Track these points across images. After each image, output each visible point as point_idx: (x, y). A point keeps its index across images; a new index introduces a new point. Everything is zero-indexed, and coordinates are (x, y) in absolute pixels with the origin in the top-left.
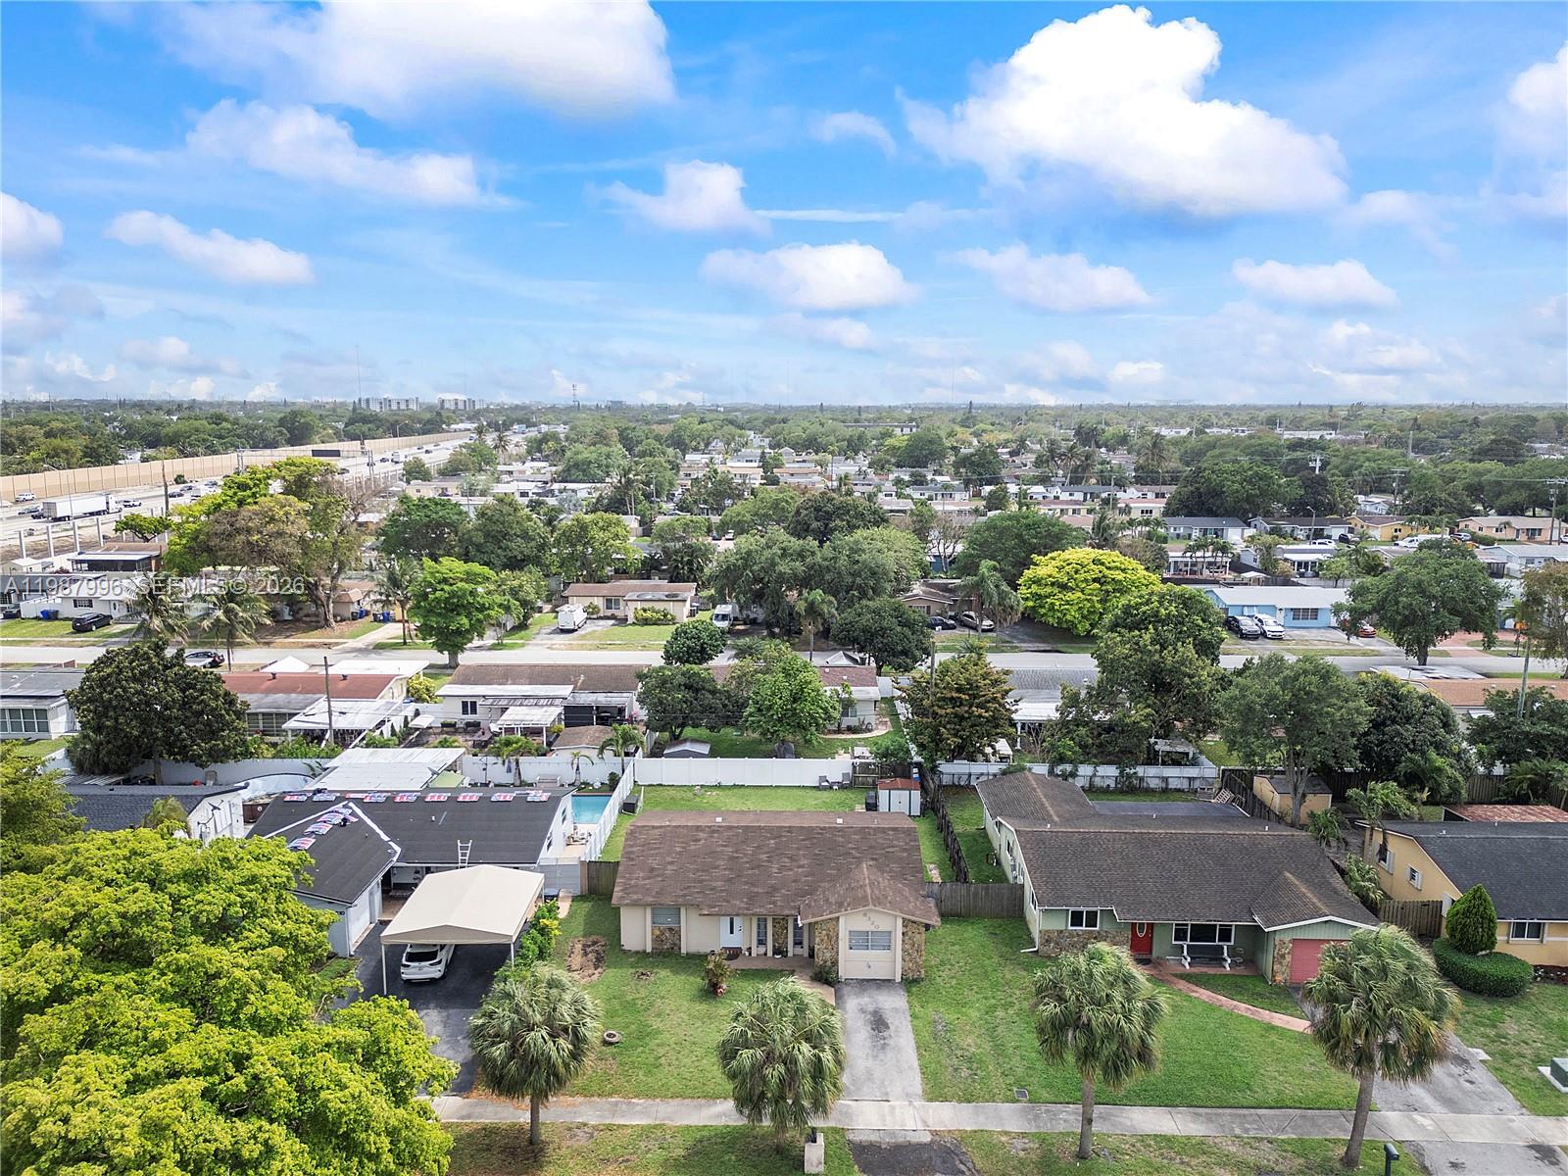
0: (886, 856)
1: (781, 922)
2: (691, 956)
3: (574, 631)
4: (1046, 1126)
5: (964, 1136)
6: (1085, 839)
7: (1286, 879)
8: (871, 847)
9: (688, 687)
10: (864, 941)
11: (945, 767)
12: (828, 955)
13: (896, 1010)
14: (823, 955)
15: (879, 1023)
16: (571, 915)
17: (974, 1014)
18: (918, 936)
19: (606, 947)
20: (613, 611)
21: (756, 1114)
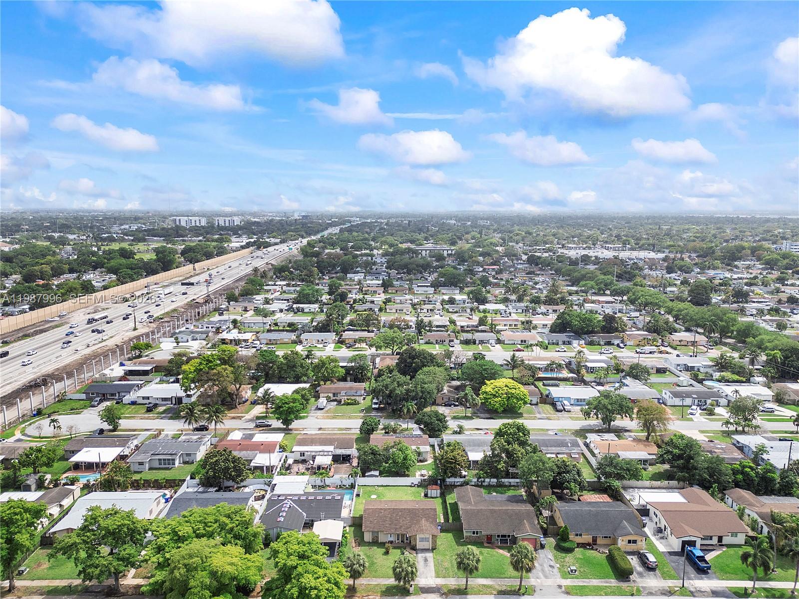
0: (428, 516)
1: (403, 535)
2: (381, 543)
3: (322, 409)
5: (443, 585)
6: (479, 511)
7: (524, 524)
9: (372, 453)
10: (422, 540)
11: (448, 480)
13: (430, 556)
14: (413, 543)
15: (426, 560)
16: (350, 531)
17: (448, 557)
19: (360, 541)
20: (336, 398)
21: (400, 582)
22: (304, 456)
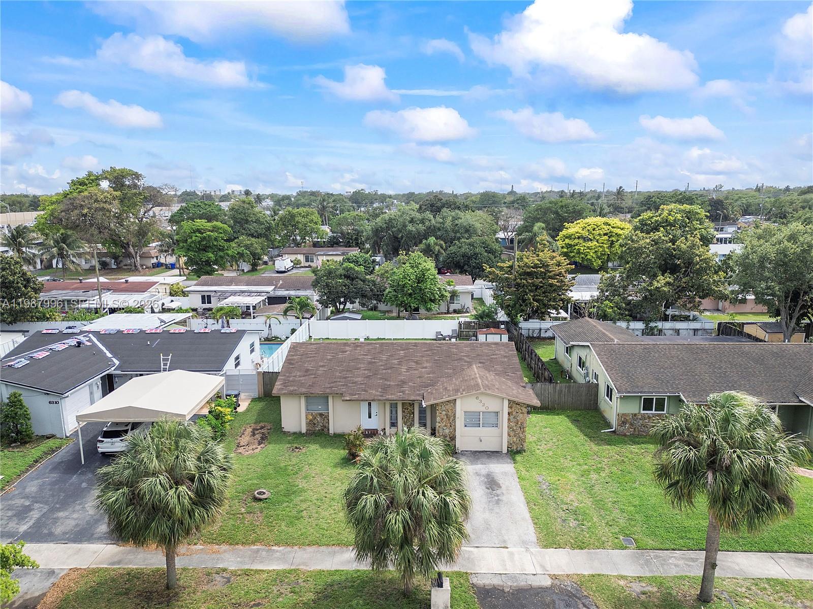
0: (491, 360)
1: (408, 406)
2: (337, 436)
4: (659, 572)
5: (582, 581)
8: (478, 355)
9: (347, 277)
10: (474, 420)
12: (447, 431)
13: (505, 474)
14: (443, 432)
15: (492, 484)
16: (248, 410)
17: (572, 477)
18: (521, 415)
19: (270, 430)
20: (309, 263)
21: (380, 558)
22: (209, 302)
